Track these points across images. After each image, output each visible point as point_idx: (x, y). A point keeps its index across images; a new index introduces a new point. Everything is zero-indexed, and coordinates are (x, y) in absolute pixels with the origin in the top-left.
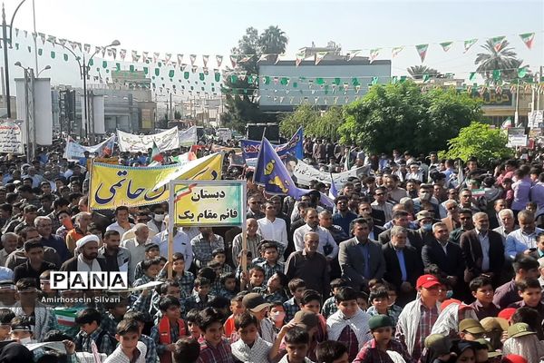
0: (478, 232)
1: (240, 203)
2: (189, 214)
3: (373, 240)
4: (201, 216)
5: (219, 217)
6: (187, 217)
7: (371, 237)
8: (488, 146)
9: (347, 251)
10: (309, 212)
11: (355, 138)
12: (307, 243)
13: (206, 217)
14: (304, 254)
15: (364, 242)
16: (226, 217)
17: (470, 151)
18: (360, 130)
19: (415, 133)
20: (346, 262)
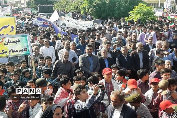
0: (138, 51)
1: (28, 44)
2: (5, 51)
3: (94, 55)
4: (10, 52)
5: (19, 52)
6: (4, 53)
7: (93, 54)
8: (146, 14)
9: (83, 59)
10: (66, 43)
11: (88, 11)
12: (64, 56)
13: (13, 52)
14: (62, 61)
15: (91, 55)
16: (22, 51)
17: (139, 16)
18: (90, 7)
19: (115, 9)
20: (82, 64)
